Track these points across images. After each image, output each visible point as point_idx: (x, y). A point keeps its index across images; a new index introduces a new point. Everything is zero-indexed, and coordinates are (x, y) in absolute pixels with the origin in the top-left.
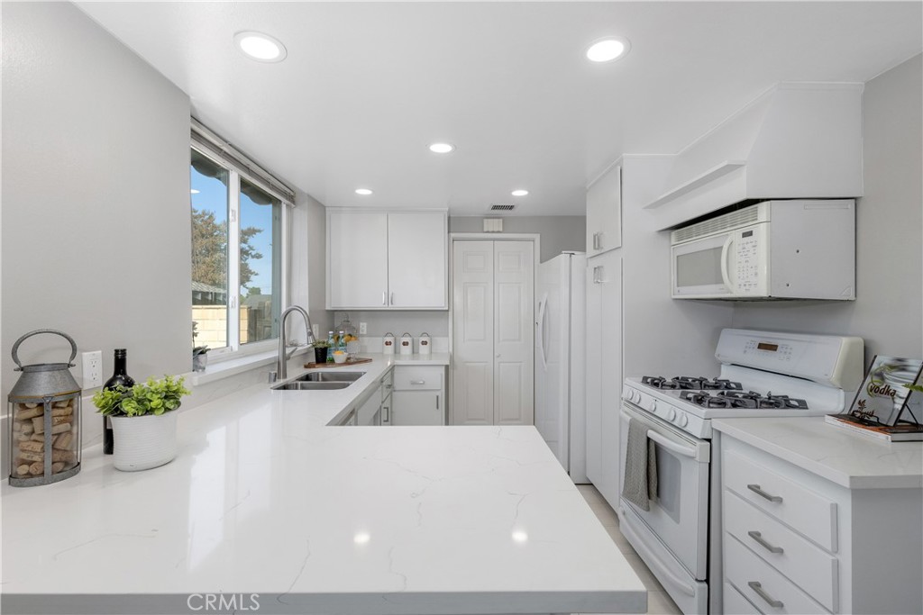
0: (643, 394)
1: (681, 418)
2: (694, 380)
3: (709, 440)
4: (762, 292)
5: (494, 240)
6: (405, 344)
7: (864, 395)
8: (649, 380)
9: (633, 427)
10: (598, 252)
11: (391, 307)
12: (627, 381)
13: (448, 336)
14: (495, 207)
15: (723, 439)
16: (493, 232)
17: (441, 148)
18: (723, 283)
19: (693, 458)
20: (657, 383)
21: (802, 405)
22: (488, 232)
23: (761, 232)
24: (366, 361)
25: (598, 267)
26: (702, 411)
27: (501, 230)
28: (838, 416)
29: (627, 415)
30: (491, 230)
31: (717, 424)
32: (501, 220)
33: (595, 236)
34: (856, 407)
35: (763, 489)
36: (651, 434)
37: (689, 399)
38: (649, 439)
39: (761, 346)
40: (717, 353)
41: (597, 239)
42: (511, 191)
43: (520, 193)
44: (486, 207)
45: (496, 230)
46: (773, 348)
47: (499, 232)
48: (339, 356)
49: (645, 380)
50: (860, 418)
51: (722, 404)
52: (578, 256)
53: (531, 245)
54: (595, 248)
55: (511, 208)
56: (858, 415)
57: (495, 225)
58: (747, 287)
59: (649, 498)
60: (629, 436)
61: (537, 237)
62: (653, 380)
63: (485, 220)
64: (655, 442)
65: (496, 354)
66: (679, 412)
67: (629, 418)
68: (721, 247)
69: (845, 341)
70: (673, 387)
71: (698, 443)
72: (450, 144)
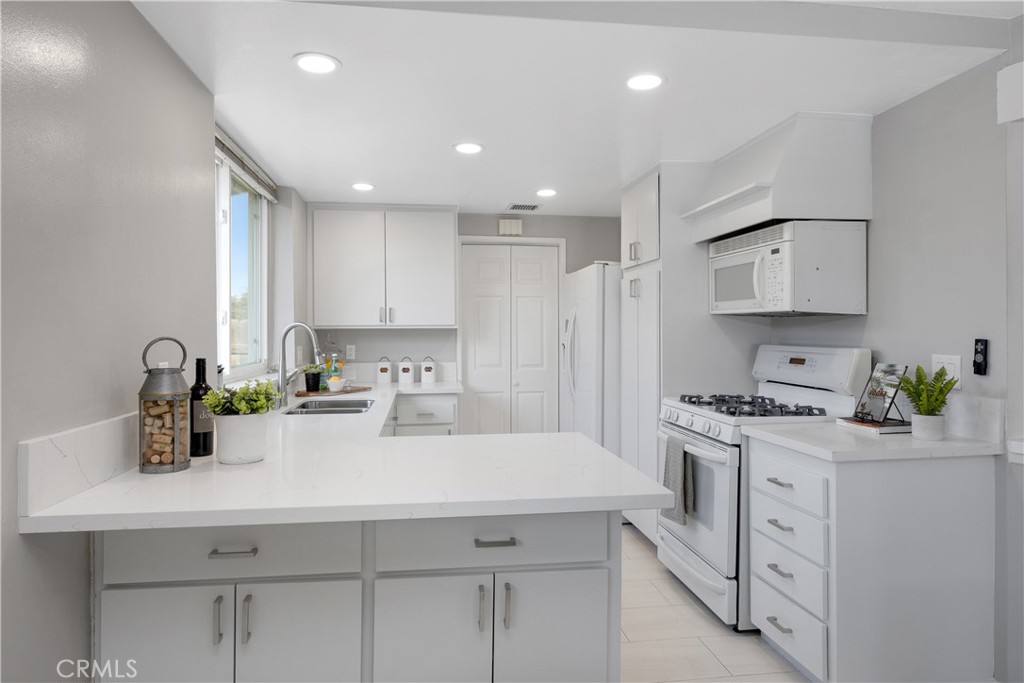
0: (680, 412)
1: (715, 428)
2: (731, 397)
3: (738, 446)
4: (785, 306)
5: (511, 244)
6: (406, 370)
7: (865, 399)
8: (687, 399)
9: (671, 443)
10: (633, 263)
11: (389, 325)
12: (665, 401)
13: (456, 361)
14: (515, 207)
15: (751, 442)
16: (510, 235)
17: (469, 149)
18: (754, 297)
19: (723, 464)
20: (694, 401)
21: (822, 412)
22: (504, 235)
23: (786, 249)
24: (365, 389)
25: (635, 280)
26: (732, 420)
27: (520, 233)
28: (846, 419)
29: (665, 433)
30: (508, 233)
31: (745, 430)
32: (520, 221)
33: (631, 246)
34: (860, 407)
35: (779, 480)
36: (689, 448)
37: (723, 412)
38: (685, 453)
39: (793, 361)
40: (754, 371)
41: (633, 246)
42: (536, 191)
43: (546, 193)
44: (504, 206)
45: (514, 233)
46: (801, 361)
47: (517, 235)
48: (334, 383)
49: (683, 399)
50: (861, 418)
51: (751, 414)
52: (612, 266)
53: (556, 252)
54: (631, 259)
55: (533, 208)
56: (860, 415)
57: (515, 227)
58: (775, 302)
59: (686, 512)
60: (667, 454)
61: (562, 242)
62: (691, 398)
63: (501, 221)
64: (692, 455)
65: (514, 382)
66: (713, 423)
67: (667, 436)
68: (753, 263)
69: (856, 351)
70: (710, 404)
71: (729, 449)
72: (479, 144)
